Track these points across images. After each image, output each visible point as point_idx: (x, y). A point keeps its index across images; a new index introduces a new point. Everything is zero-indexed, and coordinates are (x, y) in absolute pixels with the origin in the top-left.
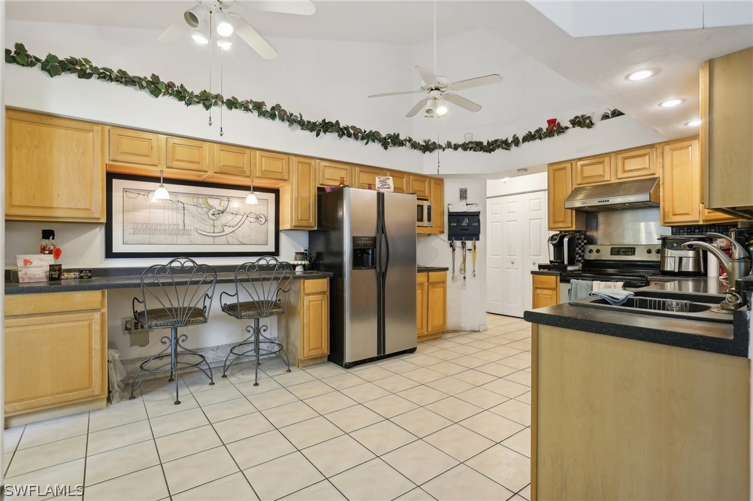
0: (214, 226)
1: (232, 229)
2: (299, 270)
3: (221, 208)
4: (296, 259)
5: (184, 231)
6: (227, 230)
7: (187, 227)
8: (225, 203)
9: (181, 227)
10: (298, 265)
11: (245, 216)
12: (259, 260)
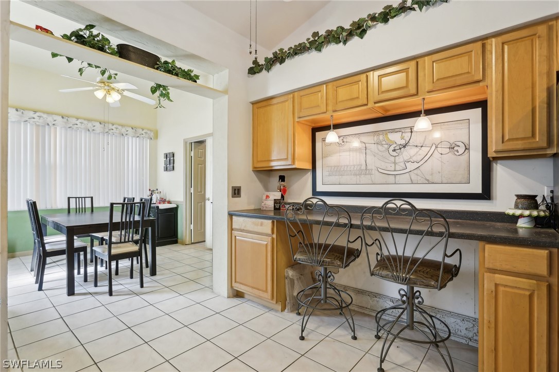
0: (395, 163)
1: (417, 165)
2: (522, 224)
3: (403, 142)
4: (517, 207)
5: (366, 171)
6: (410, 166)
7: (369, 167)
8: (407, 136)
9: (364, 167)
10: (521, 216)
11: (434, 147)
12: (387, 203)
